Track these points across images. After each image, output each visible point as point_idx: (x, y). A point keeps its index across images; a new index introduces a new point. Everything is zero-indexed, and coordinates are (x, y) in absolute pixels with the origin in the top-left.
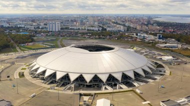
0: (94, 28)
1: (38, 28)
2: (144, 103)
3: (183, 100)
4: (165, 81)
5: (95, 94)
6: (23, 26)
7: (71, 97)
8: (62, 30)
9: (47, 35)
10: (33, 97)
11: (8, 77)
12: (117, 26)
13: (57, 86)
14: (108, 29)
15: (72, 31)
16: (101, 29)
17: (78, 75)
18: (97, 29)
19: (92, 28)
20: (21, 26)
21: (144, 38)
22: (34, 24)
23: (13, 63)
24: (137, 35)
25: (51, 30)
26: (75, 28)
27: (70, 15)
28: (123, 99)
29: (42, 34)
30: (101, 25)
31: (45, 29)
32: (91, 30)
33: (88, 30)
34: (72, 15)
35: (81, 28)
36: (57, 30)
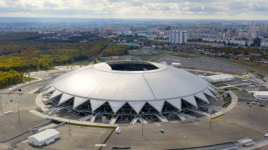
26: (210, 40)
36: (181, 42)
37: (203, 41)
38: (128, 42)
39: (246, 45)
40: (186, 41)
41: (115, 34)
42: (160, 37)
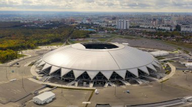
37: (141, 28)
38: (87, 28)
39: (171, 30)
40: (128, 27)
41: (76, 23)
42: (109, 24)
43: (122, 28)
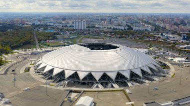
0: (120, 27)
1: (66, 26)
2: (127, 103)
3: (169, 103)
4: (163, 83)
5: (84, 91)
6: (52, 24)
7: (60, 92)
8: (88, 29)
9: (71, 33)
10: (26, 91)
11: (13, 71)
12: (146, 25)
13: (53, 82)
14: (135, 28)
15: (98, 29)
16: (127, 28)
17: (73, 72)
18: (123, 28)
19: (117, 27)
20: (50, 24)
21: (168, 38)
22: (63, 22)
23: (26, 59)
24: (162, 35)
25: (77, 28)
26: (101, 27)
27: (103, 14)
28: (108, 98)
29: (67, 32)
30: (129, 24)
31: (71, 28)
32: (116, 29)
33: (114, 29)
34: (104, 14)
35: (106, 27)
36: (82, 29)
37: (97, 28)
38: (45, 29)
39: (125, 29)
40: (85, 28)
41: (27, 24)
42: (64, 25)
43: (80, 28)
